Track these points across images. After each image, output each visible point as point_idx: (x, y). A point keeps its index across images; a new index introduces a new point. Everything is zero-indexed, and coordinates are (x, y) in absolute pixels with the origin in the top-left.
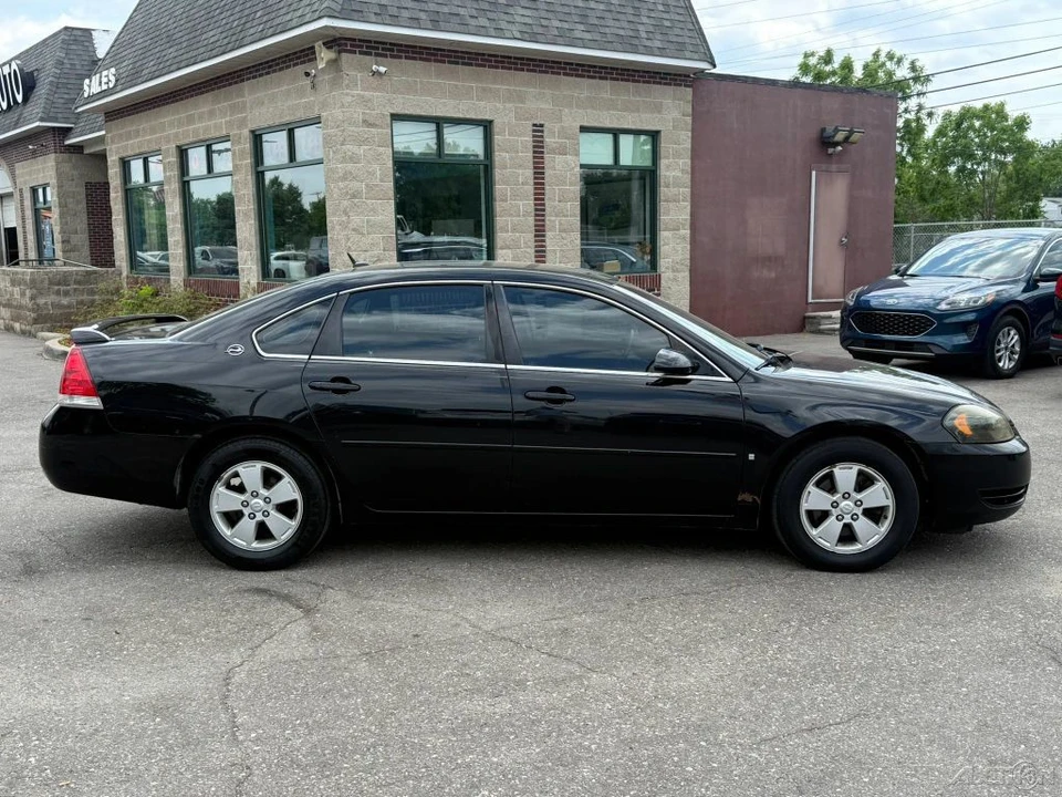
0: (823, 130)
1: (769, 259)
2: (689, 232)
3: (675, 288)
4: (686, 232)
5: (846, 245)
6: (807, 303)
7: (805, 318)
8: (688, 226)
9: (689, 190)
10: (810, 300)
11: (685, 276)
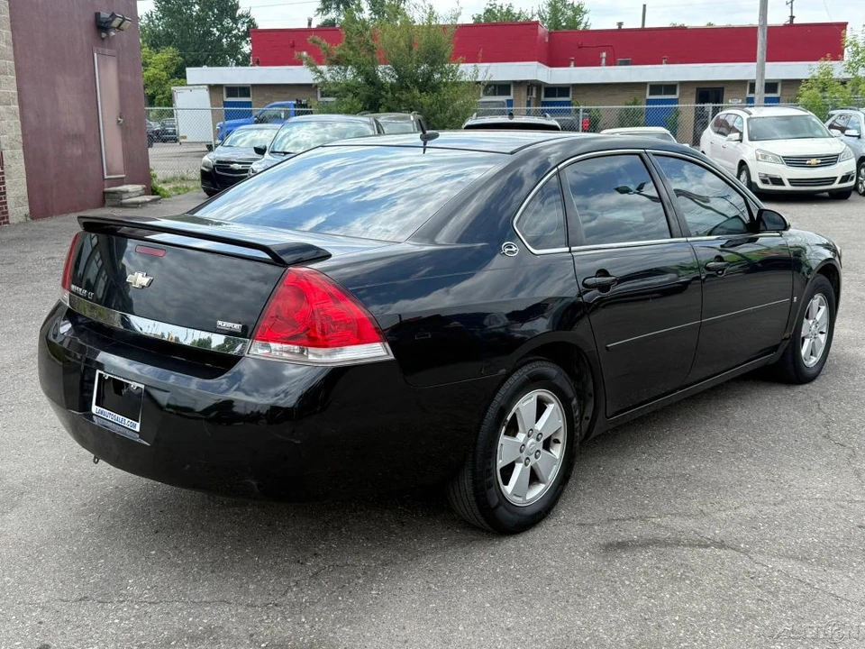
0: (97, 15)
1: (75, 136)
2: (17, 107)
3: (14, 166)
4: (16, 107)
5: (121, 125)
6: (104, 179)
7: (104, 193)
8: (16, 101)
9: (12, 63)
10: (106, 177)
11: (19, 152)
